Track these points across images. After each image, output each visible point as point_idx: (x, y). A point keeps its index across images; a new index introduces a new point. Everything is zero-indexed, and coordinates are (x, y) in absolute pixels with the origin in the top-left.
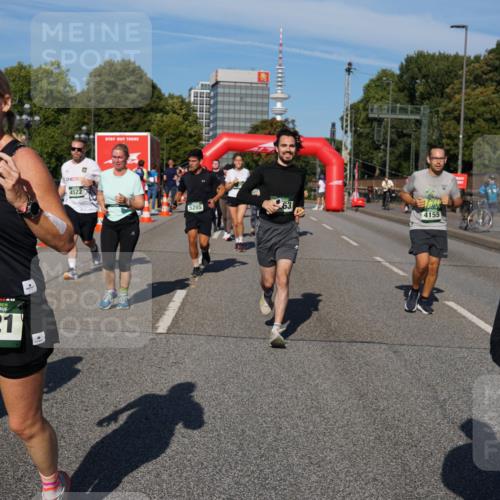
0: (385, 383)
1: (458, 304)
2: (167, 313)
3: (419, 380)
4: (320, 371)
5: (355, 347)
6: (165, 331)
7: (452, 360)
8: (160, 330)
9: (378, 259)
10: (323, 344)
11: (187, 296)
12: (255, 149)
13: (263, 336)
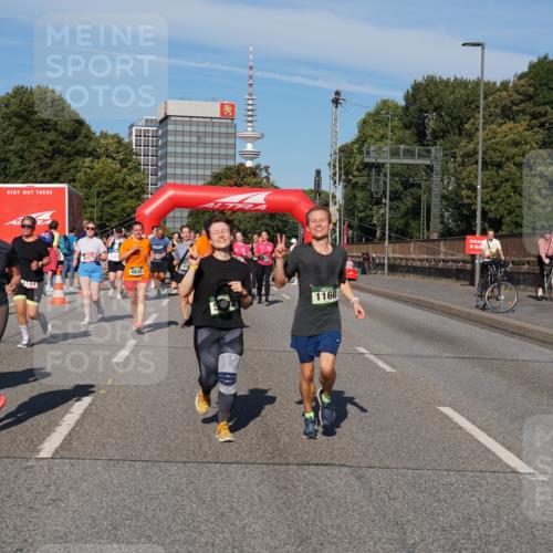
0: (338, 521)
1: (456, 410)
2: (58, 429)
3: (384, 516)
4: (252, 506)
5: (306, 471)
6: (50, 456)
7: (434, 487)
8: (42, 455)
9: (362, 350)
10: (264, 468)
11: (90, 404)
12: (211, 205)
13: (185, 459)
